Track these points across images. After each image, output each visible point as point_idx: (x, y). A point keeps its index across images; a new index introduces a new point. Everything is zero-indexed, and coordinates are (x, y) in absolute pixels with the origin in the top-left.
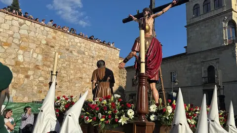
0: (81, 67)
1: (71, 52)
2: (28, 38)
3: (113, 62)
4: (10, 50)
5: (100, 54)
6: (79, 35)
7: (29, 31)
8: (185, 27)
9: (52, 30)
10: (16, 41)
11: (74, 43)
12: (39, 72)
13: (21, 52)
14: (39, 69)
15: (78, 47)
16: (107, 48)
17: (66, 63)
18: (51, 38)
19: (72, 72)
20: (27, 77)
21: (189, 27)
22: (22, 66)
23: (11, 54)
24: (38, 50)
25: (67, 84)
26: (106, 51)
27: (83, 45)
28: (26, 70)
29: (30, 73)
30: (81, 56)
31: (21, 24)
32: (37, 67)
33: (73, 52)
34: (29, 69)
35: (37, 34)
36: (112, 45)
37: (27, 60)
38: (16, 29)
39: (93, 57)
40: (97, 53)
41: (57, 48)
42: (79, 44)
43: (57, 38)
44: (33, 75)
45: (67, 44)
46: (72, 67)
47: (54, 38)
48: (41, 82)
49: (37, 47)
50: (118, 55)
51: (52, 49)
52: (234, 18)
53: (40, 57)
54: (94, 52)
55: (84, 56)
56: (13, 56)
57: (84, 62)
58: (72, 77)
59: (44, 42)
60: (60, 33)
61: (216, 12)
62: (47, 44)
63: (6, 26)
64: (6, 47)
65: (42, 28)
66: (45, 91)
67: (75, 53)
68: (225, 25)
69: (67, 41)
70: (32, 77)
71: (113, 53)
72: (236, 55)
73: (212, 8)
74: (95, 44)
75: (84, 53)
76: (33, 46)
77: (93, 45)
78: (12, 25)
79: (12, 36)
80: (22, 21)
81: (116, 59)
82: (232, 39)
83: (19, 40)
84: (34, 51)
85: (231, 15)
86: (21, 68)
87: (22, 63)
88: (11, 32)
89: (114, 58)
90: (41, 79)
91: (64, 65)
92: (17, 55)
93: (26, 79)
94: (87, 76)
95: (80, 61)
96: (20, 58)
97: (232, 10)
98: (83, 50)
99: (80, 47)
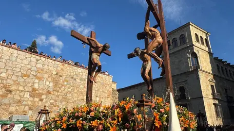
0: (83, 91)
1: (75, 80)
2: (42, 70)
3: (108, 86)
4: (28, 80)
6: (81, 66)
7: (43, 65)
9: (60, 64)
10: (34, 73)
11: (77, 73)
12: (50, 96)
13: (37, 81)
14: (50, 93)
15: (80, 76)
16: (103, 75)
17: (71, 88)
18: (60, 69)
19: (76, 95)
20: (41, 100)
22: (37, 92)
23: (29, 83)
24: (50, 79)
26: (102, 78)
27: (84, 74)
28: (40, 95)
29: (43, 97)
30: (82, 82)
31: (37, 60)
32: (49, 92)
33: (77, 80)
34: (43, 94)
35: (49, 67)
36: (106, 73)
37: (42, 87)
38: (33, 64)
41: (64, 77)
42: (81, 74)
43: (64, 69)
44: (46, 98)
45: (72, 74)
46: (75, 91)
47: (62, 69)
48: (52, 104)
49: (49, 77)
50: (111, 80)
51: (61, 78)
52: (195, 51)
53: (51, 85)
56: (31, 84)
58: (75, 99)
59: (54, 73)
60: (67, 65)
61: (182, 47)
62: (57, 74)
63: (26, 62)
64: (25, 78)
65: (53, 62)
67: (78, 80)
68: (189, 56)
69: (72, 72)
70: (44, 100)
71: (107, 79)
72: (199, 77)
73: (179, 44)
75: (85, 80)
76: (46, 76)
78: (31, 61)
79: (30, 69)
80: (38, 58)
81: (110, 83)
82: (195, 66)
83: (36, 72)
84: (47, 80)
85: (193, 49)
86: (37, 93)
87: (37, 90)
88: (29, 67)
89: (108, 83)
90: (52, 101)
91: (70, 90)
92: (34, 83)
93: (40, 102)
95: (82, 86)
96: (36, 86)
97: (193, 45)
98: (84, 78)
99: (82, 75)
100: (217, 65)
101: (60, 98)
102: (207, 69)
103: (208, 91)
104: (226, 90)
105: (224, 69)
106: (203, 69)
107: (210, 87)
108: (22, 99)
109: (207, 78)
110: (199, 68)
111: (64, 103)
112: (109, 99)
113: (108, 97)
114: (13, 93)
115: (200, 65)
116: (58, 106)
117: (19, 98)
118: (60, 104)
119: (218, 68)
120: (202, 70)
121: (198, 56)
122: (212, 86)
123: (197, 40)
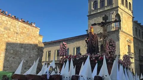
3: (34, 38)
5: (24, 31)
8: (88, 16)
15: (5, 25)
16: (30, 27)
21: (90, 17)
26: (28, 29)
27: (9, 23)
30: (7, 32)
36: (33, 25)
39: (17, 33)
40: (21, 30)
42: (6, 22)
50: (38, 33)
52: (119, 13)
54: (18, 29)
55: (9, 31)
57: (9, 37)
61: (109, 8)
68: (113, 17)
71: (34, 31)
72: (119, 37)
73: (106, 5)
74: (20, 23)
75: (10, 30)
77: (18, 23)
81: (36, 35)
82: (117, 27)
85: (118, 10)
89: (35, 35)
94: (11, 48)
95: (5, 36)
97: (118, 7)
98: (9, 27)
99: (7, 24)
100: (136, 28)
102: (127, 30)
103: (125, 50)
104: (140, 50)
105: (141, 32)
106: (124, 30)
107: (127, 47)
109: (125, 38)
110: (121, 29)
112: (35, 51)
113: (33, 49)
115: (121, 26)
119: (136, 31)
120: (122, 31)
121: (121, 17)
122: (129, 46)
123: (123, 3)
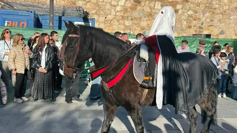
12: (188, 5)
14: (188, 1)
20: (176, 11)
25: (220, 16)
28: (174, 4)
29: (179, 7)
44: (182, 9)
48: (190, 16)
58: (226, 8)
66: (194, 26)
70: (180, 12)
90: (190, 12)
101: (202, 7)
108: (153, 11)
111: (207, 14)
114: (143, 4)
116: (199, 19)
117: (150, 11)
118: (202, 16)
